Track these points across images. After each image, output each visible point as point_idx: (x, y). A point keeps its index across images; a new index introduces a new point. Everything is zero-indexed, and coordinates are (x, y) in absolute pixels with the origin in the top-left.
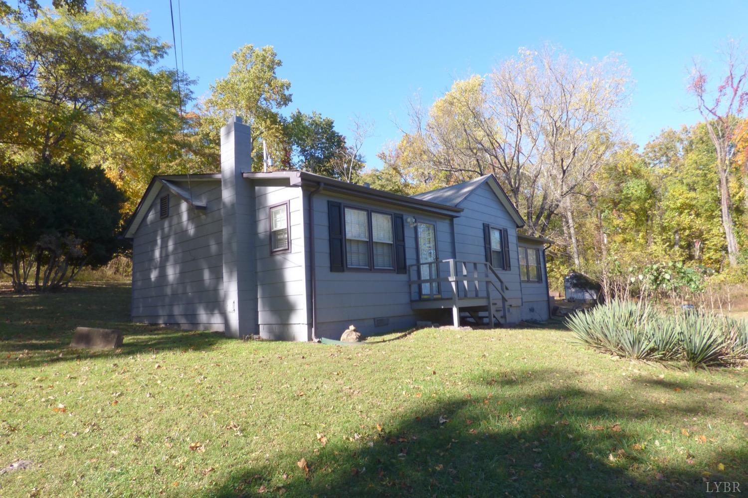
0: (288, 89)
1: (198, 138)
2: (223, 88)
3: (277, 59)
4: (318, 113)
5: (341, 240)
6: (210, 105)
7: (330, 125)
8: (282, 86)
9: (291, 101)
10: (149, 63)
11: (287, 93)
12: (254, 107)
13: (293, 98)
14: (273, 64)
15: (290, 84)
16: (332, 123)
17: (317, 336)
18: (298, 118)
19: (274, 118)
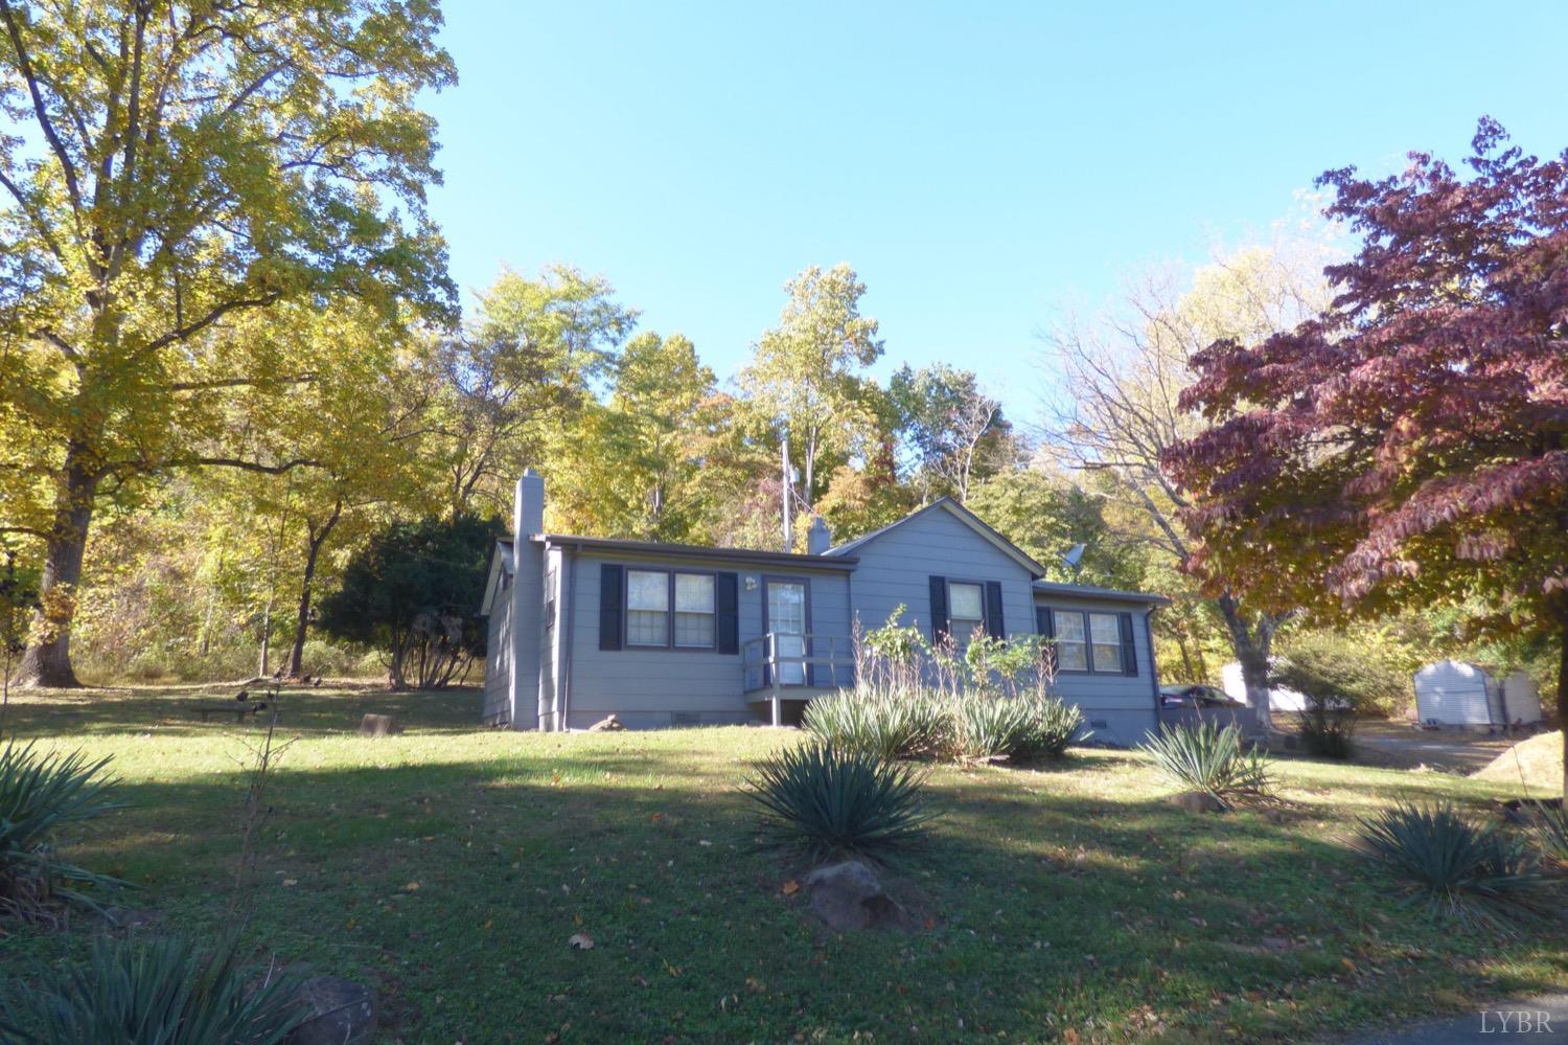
0: (874, 333)
1: (729, 435)
2: (767, 345)
3: (857, 283)
4: (944, 363)
5: (619, 612)
6: (748, 377)
7: (968, 382)
8: (865, 330)
9: (882, 352)
10: (615, 342)
11: (873, 339)
12: (819, 371)
13: (885, 346)
14: (849, 293)
15: (876, 323)
16: (970, 378)
17: (568, 726)
18: (901, 382)
19: (851, 387)
